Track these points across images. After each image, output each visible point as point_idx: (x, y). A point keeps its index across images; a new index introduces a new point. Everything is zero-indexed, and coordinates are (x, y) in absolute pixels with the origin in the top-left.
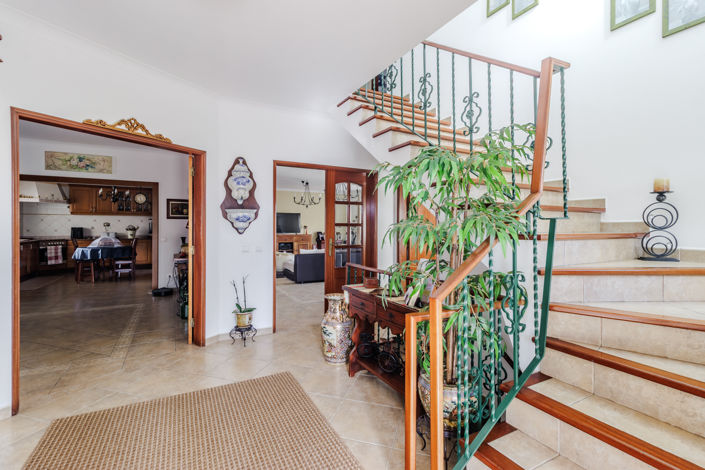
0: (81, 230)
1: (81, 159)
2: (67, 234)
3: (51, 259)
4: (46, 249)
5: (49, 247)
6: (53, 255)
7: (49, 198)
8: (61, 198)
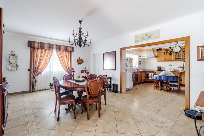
0: (160, 67)
1: (146, 35)
2: (156, 69)
3: (150, 77)
4: (148, 74)
5: (149, 73)
6: (151, 76)
7: (150, 56)
8: (154, 56)
